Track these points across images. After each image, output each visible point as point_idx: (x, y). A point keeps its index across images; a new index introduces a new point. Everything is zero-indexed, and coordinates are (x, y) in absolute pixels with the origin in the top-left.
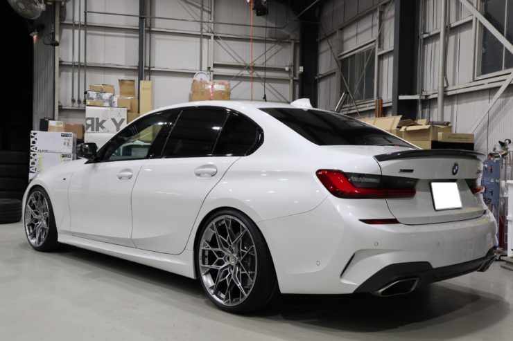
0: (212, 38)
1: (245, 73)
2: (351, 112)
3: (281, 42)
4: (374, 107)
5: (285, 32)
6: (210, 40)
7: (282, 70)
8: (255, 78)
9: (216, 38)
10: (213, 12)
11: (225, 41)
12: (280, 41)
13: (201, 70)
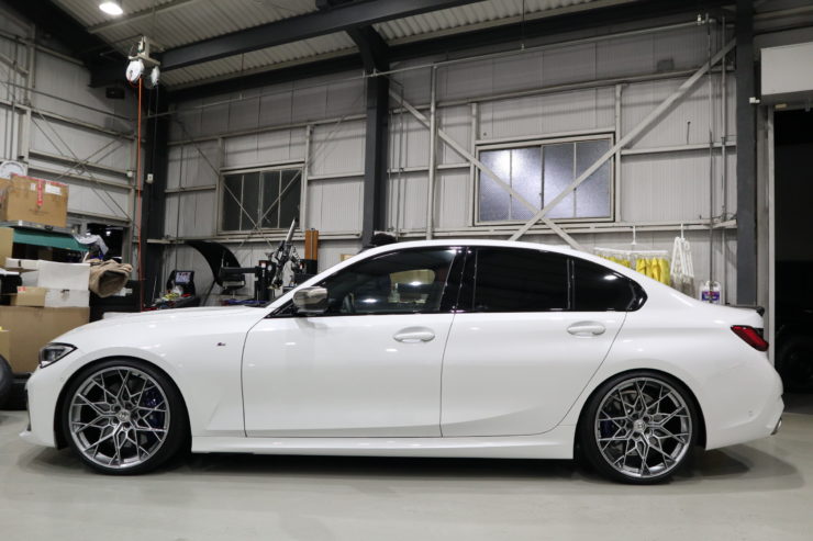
0: (29, 113)
1: (74, 172)
2: (251, 240)
3: (123, 138)
4: (304, 238)
5: (127, 126)
6: (24, 116)
7: (124, 176)
8: (88, 181)
9: (34, 114)
10: (31, 76)
11: (50, 123)
12: (121, 136)
13: (10, 159)
